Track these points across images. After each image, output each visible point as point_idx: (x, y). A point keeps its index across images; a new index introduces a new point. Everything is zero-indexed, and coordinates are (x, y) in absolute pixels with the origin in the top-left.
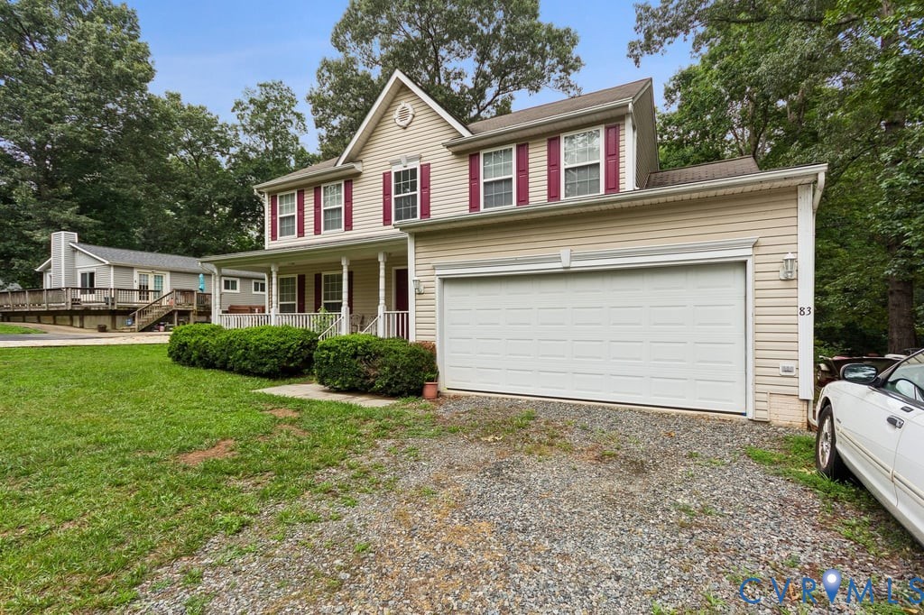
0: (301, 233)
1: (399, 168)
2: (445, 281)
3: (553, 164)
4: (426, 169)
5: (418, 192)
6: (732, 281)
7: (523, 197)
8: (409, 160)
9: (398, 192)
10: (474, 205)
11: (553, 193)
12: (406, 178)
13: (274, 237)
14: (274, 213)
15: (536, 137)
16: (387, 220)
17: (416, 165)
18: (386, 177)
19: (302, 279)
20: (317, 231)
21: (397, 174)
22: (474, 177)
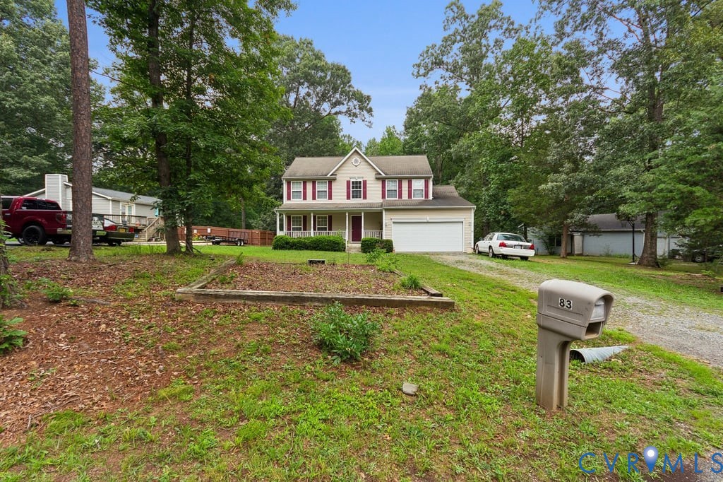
0: (305, 198)
1: (354, 180)
2: (394, 223)
3: (410, 187)
4: (365, 182)
5: (362, 189)
6: (460, 225)
7: (400, 196)
8: (359, 178)
9: (353, 188)
10: (383, 197)
11: (410, 196)
12: (357, 184)
13: (289, 198)
14: (289, 188)
15: (405, 178)
16: (348, 198)
17: (361, 180)
18: (348, 183)
19: (305, 218)
20: (314, 198)
21: (353, 182)
22: (384, 187)
